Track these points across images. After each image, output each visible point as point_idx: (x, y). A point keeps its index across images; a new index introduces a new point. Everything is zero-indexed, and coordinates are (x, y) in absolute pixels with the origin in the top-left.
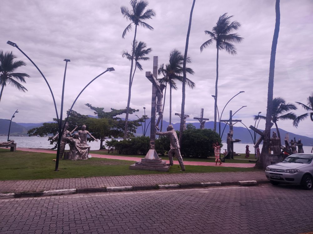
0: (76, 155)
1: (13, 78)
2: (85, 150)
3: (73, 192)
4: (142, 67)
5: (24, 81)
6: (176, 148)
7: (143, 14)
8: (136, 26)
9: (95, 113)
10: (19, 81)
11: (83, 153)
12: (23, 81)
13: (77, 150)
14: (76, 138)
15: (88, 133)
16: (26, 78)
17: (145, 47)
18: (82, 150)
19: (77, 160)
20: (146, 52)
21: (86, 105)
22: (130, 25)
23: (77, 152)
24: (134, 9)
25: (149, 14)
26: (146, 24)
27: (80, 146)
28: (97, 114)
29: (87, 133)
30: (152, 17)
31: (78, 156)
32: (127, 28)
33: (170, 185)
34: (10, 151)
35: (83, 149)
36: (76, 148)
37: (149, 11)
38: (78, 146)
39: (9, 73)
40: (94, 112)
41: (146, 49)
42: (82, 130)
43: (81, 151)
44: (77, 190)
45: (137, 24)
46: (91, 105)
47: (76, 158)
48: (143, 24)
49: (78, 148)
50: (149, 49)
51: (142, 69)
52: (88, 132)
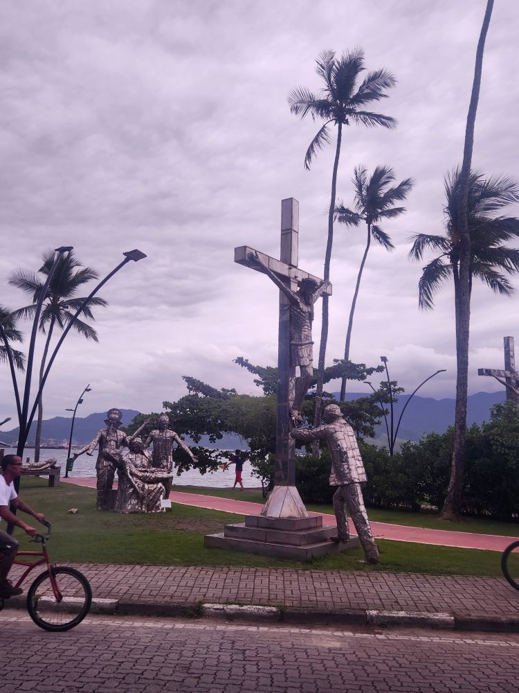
0: (130, 498)
1: (70, 310)
2: (155, 486)
4: (390, 240)
5: (91, 316)
6: (346, 482)
7: (356, 90)
8: (340, 128)
9: (258, 383)
11: (150, 492)
12: (88, 317)
13: (132, 486)
14: (136, 453)
15: (173, 439)
16: (94, 309)
17: (391, 178)
18: (146, 486)
19: (131, 513)
20: (399, 193)
22: (323, 130)
23: (131, 490)
24: (330, 85)
25: (377, 85)
26: (371, 115)
27: (140, 474)
28: (262, 384)
29: (171, 437)
30: (384, 91)
31: (134, 502)
32: (316, 140)
33: (245, 607)
34: (47, 484)
35: (149, 483)
36: (129, 480)
37: (374, 78)
38: (132, 474)
39: (63, 299)
41: (394, 184)
42: (159, 429)
43: (143, 488)
45: (341, 120)
47: (130, 507)
48: (362, 116)
49: (133, 480)
50: (406, 183)
51: (392, 246)
52: (175, 433)
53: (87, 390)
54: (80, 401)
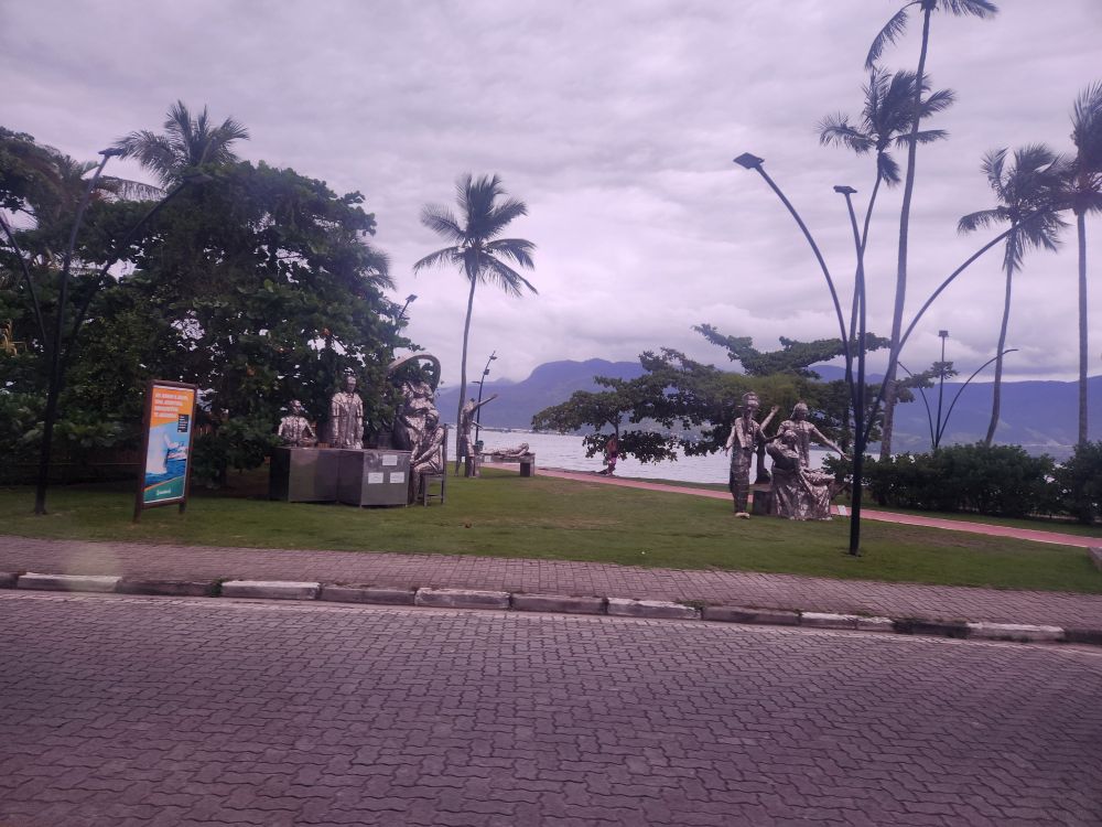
0: (802, 503)
1: (498, 255)
2: (822, 488)
3: (1057, 636)
8: (927, 17)
9: (732, 357)
10: (511, 262)
11: (818, 496)
12: (525, 265)
13: (803, 488)
15: (813, 432)
16: (533, 254)
18: (815, 489)
21: (697, 329)
22: (899, 15)
23: (803, 494)
27: (808, 475)
28: (735, 358)
29: (810, 430)
31: (805, 507)
34: (518, 474)
35: (816, 485)
36: (802, 482)
39: (485, 242)
40: (729, 354)
42: (793, 420)
43: (814, 492)
44: (1067, 633)
46: (715, 328)
47: (803, 513)
49: (805, 481)
50: (942, 96)
52: (813, 426)
53: (493, 358)
54: (487, 372)
